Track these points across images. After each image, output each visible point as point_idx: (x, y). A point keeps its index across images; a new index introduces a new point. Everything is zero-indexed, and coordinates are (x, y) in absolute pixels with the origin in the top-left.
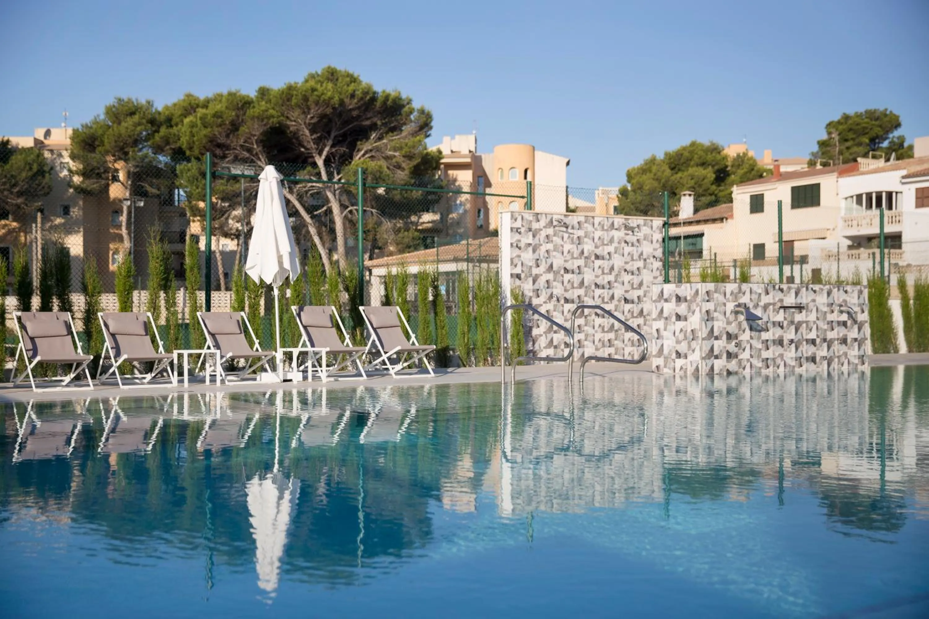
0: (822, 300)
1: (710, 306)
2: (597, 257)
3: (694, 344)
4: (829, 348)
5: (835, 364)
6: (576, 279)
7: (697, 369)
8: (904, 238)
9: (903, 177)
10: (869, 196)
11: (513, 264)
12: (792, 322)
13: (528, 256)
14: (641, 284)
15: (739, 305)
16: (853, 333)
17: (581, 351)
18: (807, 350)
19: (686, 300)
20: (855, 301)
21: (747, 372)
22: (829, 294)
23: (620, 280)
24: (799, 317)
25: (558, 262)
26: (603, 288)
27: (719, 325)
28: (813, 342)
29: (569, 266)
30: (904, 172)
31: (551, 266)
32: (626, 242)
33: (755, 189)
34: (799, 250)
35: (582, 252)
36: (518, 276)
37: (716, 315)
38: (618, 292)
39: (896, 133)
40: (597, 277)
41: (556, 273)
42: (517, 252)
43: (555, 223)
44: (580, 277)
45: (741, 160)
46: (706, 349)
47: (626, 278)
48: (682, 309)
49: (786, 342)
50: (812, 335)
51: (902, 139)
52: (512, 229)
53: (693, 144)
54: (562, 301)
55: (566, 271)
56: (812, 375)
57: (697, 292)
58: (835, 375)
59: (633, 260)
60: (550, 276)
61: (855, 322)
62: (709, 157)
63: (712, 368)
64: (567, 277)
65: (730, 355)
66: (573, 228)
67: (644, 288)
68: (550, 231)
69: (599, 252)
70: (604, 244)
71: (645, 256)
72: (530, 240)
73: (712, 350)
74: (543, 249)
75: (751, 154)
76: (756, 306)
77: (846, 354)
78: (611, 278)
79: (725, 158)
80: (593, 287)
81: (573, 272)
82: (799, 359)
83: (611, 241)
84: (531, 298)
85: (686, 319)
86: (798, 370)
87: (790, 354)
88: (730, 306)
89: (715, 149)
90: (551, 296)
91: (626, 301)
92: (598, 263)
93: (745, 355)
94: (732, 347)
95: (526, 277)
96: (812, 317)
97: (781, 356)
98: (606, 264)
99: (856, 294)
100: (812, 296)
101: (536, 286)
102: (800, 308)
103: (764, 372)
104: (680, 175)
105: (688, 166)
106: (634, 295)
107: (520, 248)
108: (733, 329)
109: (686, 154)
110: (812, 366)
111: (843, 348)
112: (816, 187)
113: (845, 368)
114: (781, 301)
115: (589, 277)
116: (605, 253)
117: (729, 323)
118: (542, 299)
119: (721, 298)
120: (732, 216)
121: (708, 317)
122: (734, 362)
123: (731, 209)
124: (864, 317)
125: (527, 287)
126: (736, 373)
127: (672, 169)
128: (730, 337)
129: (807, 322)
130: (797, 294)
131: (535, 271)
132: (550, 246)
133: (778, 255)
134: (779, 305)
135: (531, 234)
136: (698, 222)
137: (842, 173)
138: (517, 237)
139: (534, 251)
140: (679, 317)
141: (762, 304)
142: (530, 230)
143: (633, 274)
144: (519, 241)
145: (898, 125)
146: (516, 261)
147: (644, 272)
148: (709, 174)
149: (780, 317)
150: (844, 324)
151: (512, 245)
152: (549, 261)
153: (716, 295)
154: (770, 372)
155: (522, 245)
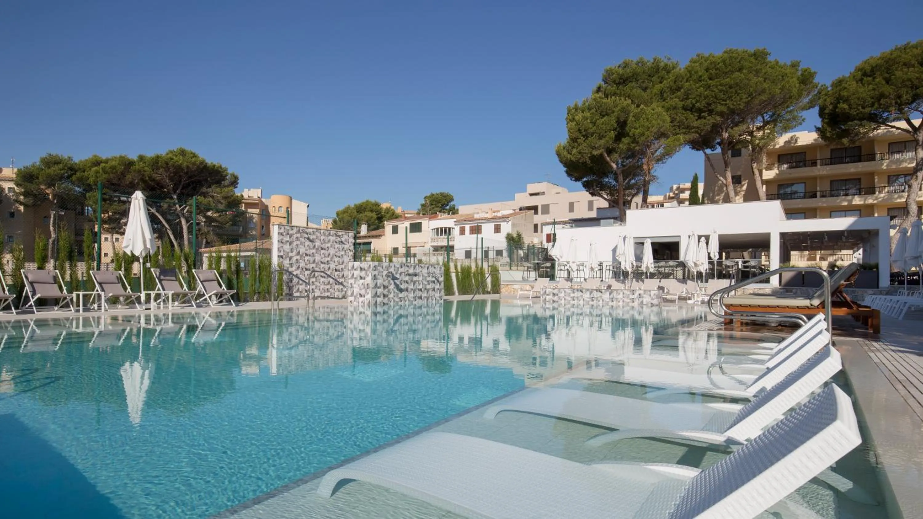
0: (425, 271)
1: (376, 273)
2: (322, 249)
3: (368, 290)
4: (427, 292)
5: (430, 300)
6: (311, 259)
7: (369, 302)
8: (455, 248)
9: (455, 222)
10: (441, 229)
11: (279, 250)
12: (412, 281)
13: (287, 247)
14: (343, 263)
15: (389, 273)
16: (438, 286)
17: (313, 294)
18: (418, 294)
19: (365, 270)
20: (439, 272)
21: (392, 304)
22: (428, 268)
23: (333, 260)
24: (415, 279)
25: (302, 250)
26: (325, 264)
27: (379, 282)
28: (421, 290)
29: (308, 252)
30: (455, 220)
31: (299, 252)
32: (336, 242)
33: (395, 223)
34: (413, 251)
35: (315, 246)
36: (282, 257)
37: (379, 277)
38: (332, 266)
39: (452, 203)
40: (322, 258)
41: (301, 256)
42: (281, 245)
43: (301, 231)
44: (314, 258)
45: (388, 210)
46: (374, 293)
47: (336, 259)
48: (363, 274)
49: (409, 290)
50: (421, 287)
51: (454, 206)
52: (279, 233)
53: (367, 201)
54: (304, 270)
55: (306, 255)
56: (420, 305)
57: (370, 266)
58: (430, 304)
59: (339, 251)
60: (298, 257)
61: (438, 281)
62: (374, 208)
63: (376, 302)
64: (307, 258)
65: (385, 296)
66: (310, 234)
67: (345, 264)
68: (298, 235)
69: (323, 246)
70: (325, 243)
71: (345, 249)
72: (288, 239)
73: (376, 293)
74: (295, 244)
75: (392, 207)
76: (396, 273)
77: (434, 295)
78: (329, 259)
79: (382, 208)
80: (320, 263)
81: (310, 256)
82: (415, 298)
83: (329, 241)
84: (288, 268)
85: (364, 279)
86: (414, 303)
87: (411, 295)
88: (385, 273)
89: (377, 205)
90: (299, 267)
91: (336, 270)
92: (322, 251)
93: (391, 296)
94: (385, 292)
95: (286, 257)
96: (421, 279)
97: (407, 296)
98: (326, 252)
99: (439, 269)
100: (421, 269)
101: (291, 262)
102: (415, 275)
103: (400, 303)
104: (361, 215)
105: (365, 211)
106: (340, 267)
107: (283, 243)
108: (386, 283)
109: (364, 206)
110: (420, 301)
111: (434, 293)
112: (420, 224)
113: (434, 302)
114: (408, 271)
115: (318, 258)
116: (326, 247)
117: (384, 281)
118: (294, 268)
119: (381, 269)
120: (384, 235)
121: (375, 278)
122: (386, 299)
123: (384, 232)
124: (441, 279)
125: (286, 262)
126: (387, 304)
127: (358, 212)
128: (385, 287)
129: (418, 281)
130: (414, 268)
131: (290, 254)
132: (298, 243)
133: (405, 253)
134: (406, 273)
135: (288, 236)
136: (369, 237)
137: (430, 219)
138: (282, 237)
139: (290, 244)
140: (361, 278)
141: (399, 272)
142: (288, 234)
143: (339, 257)
144: (283, 239)
145: (452, 200)
146: (281, 249)
147: (345, 257)
148: (374, 215)
149: (407, 278)
150: (434, 282)
151: (278, 241)
152: (298, 250)
153: (378, 268)
154: (402, 303)
155: (284, 241)
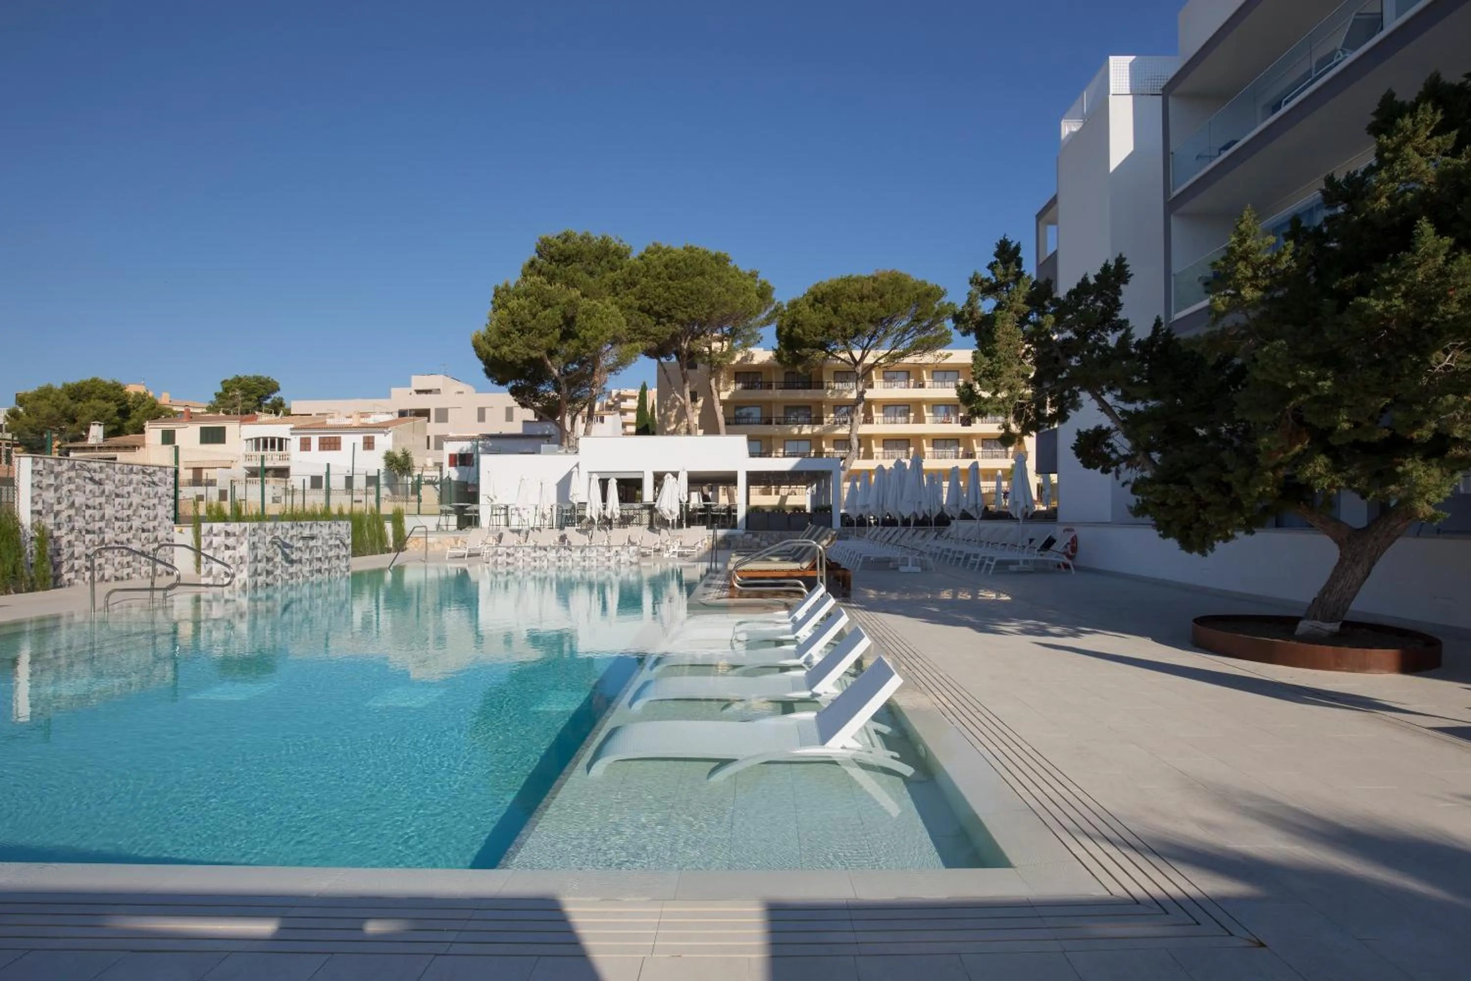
0: (325, 531)
1: (256, 539)
2: (117, 496)
3: (242, 567)
4: (329, 562)
5: (332, 574)
6: (97, 514)
7: (245, 584)
8: (292, 471)
9: (292, 429)
11: (34, 501)
12: (307, 547)
13: (50, 496)
14: (155, 517)
15: (275, 537)
16: (343, 552)
17: (101, 573)
18: (317, 565)
19: (234, 535)
20: (345, 531)
21: (279, 583)
22: (330, 527)
23: (138, 514)
24: (312, 543)
25: (79, 499)
26: (123, 520)
27: (261, 552)
28: (320, 559)
29: (90, 503)
31: (73, 503)
32: (143, 484)
33: (168, 426)
34: (206, 474)
35: (103, 492)
36: (39, 513)
37: (259, 545)
38: (136, 523)
39: (277, 395)
40: (117, 511)
41: (78, 510)
42: (38, 491)
43: (77, 467)
44: (102, 512)
45: (141, 399)
46: (252, 570)
47: (144, 512)
48: (231, 541)
49: (304, 560)
50: (319, 555)
51: (281, 399)
52: (33, 472)
53: (94, 380)
54: (84, 533)
55: (88, 507)
56: (319, 581)
57: (245, 529)
58: (332, 579)
59: (149, 497)
60: (72, 512)
61: (344, 544)
62: (111, 393)
63: (256, 583)
64: (88, 512)
65: (268, 573)
66: (95, 471)
67: (159, 519)
68: (73, 474)
69: (118, 491)
70: (123, 485)
71: (159, 495)
72: (52, 481)
73: (256, 570)
74: (65, 489)
75: (151, 394)
76: (285, 537)
77: (339, 565)
78: (130, 512)
79: (127, 395)
80: (113, 520)
81: (94, 508)
82: (311, 572)
83: (130, 483)
84: (52, 531)
85: (234, 548)
86: (311, 579)
87: (306, 569)
88: (269, 538)
89: (117, 387)
90: (73, 529)
91: (143, 531)
92: (117, 500)
93: (278, 572)
94: (270, 567)
95: (48, 513)
96: (320, 543)
97: (301, 570)
98: (125, 501)
99: (345, 527)
100: (319, 528)
101: (58, 520)
102: (312, 538)
103: (290, 582)
104: (81, 404)
105: (89, 399)
106: (150, 525)
107: (41, 488)
108: (270, 554)
109: (86, 387)
110: (319, 575)
111: (337, 562)
112: (223, 429)
113: (338, 575)
114: (301, 533)
115: (109, 511)
116: (125, 492)
117: (268, 550)
118: (63, 532)
119: (263, 533)
120: (144, 445)
121: (254, 547)
122: (271, 577)
123: (144, 438)
124: (349, 541)
125: (49, 521)
126: (272, 585)
127: (72, 399)
128: (269, 560)
129: (316, 547)
130: (311, 528)
131: (56, 508)
132: (72, 487)
134: (300, 536)
135: (52, 476)
136: (109, 448)
137: (243, 422)
138: (38, 478)
139: (56, 490)
140: (227, 547)
141: (289, 536)
142: (52, 472)
143: (149, 509)
144: (41, 482)
145: (276, 389)
146: (37, 499)
147: (159, 507)
148: (112, 407)
149: (300, 544)
150: (338, 546)
151: (33, 485)
152: (71, 499)
153: (259, 531)
154: (293, 582)
155: (44, 485)
